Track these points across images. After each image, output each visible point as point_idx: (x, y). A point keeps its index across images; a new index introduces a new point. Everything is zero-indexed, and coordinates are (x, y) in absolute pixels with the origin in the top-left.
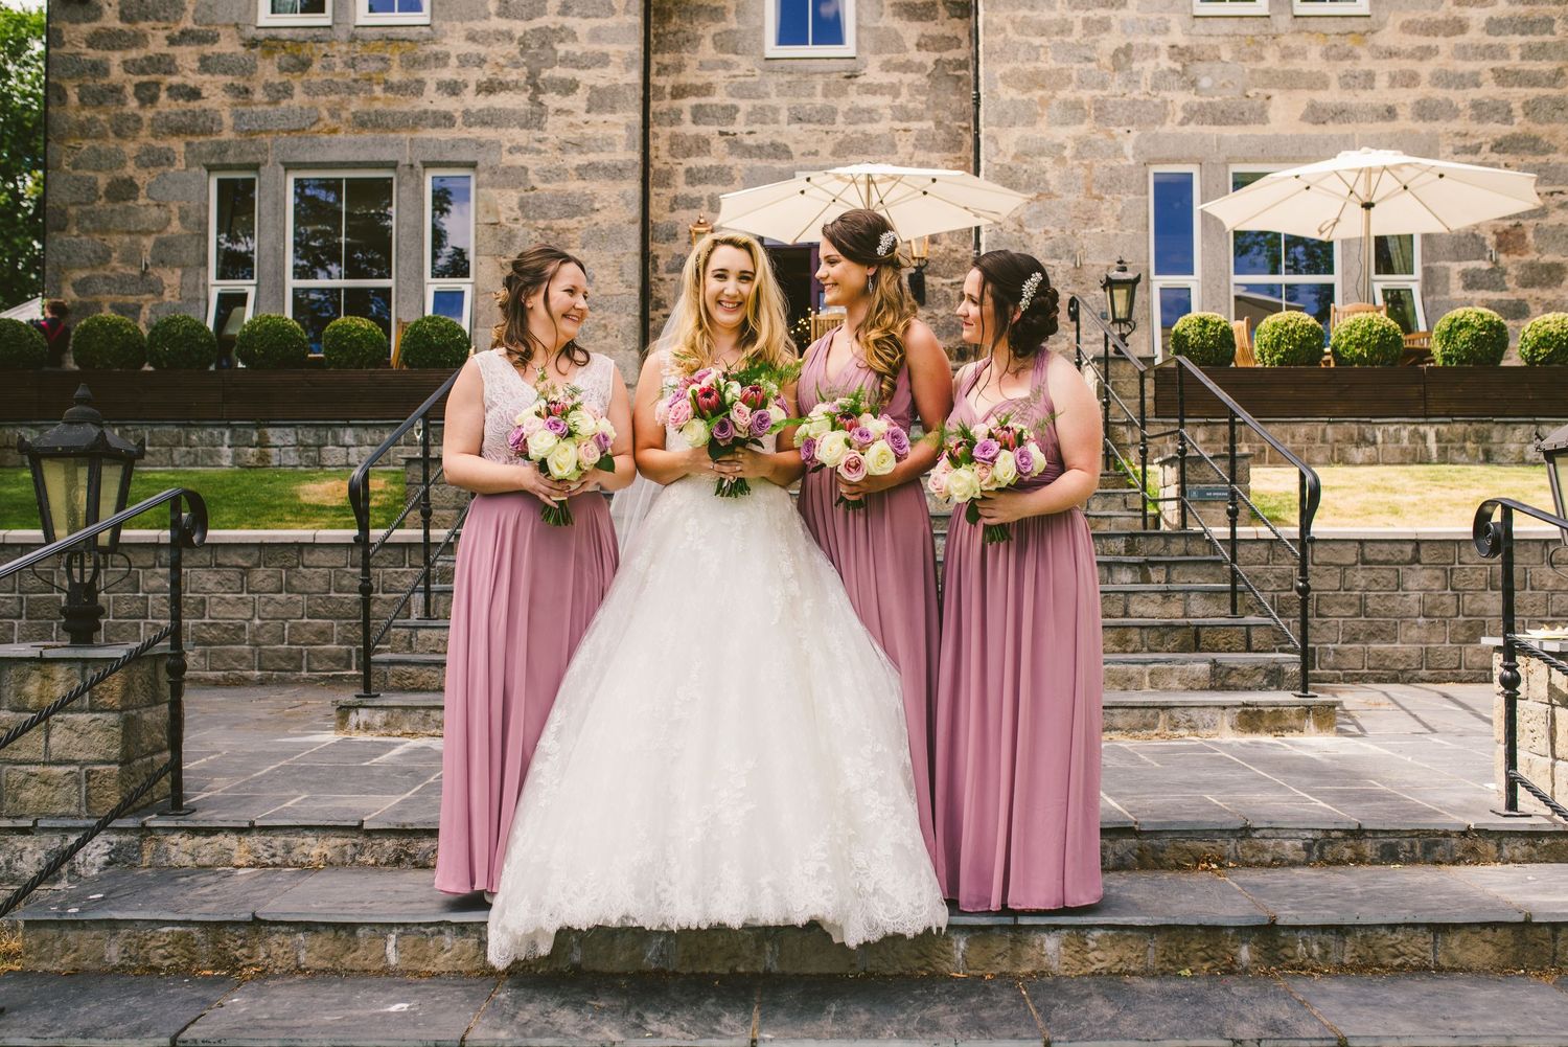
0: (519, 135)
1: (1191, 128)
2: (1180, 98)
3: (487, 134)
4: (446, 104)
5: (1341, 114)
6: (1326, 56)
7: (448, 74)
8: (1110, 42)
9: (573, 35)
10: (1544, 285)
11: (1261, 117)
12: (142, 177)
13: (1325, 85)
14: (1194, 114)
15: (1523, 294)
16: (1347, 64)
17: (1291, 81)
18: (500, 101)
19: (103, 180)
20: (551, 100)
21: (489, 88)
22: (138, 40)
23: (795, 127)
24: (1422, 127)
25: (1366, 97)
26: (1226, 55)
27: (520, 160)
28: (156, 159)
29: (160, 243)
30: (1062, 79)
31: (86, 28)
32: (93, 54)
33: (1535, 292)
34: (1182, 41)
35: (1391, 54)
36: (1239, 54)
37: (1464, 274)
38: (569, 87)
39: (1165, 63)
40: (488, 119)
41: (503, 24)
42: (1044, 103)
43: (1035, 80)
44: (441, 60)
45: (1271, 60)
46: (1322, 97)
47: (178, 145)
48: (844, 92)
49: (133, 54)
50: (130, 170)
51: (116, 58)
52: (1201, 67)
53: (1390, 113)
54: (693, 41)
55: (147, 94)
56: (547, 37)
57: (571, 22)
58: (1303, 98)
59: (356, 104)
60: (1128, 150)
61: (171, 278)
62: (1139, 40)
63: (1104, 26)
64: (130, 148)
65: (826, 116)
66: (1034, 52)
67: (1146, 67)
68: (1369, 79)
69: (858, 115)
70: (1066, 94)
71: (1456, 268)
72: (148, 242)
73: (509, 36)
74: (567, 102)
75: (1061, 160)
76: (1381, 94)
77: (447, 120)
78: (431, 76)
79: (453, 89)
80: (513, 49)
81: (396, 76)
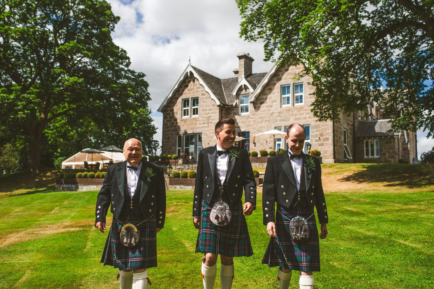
0: (206, 129)
1: (280, 122)
2: (279, 118)
3: (203, 129)
4: (200, 126)
5: (299, 119)
6: (298, 111)
7: (199, 122)
8: (271, 112)
9: (212, 116)
10: (326, 141)
11: (289, 120)
12: (171, 136)
13: (297, 115)
14: (281, 121)
15: (323, 142)
16: (300, 112)
17: (292, 115)
18: (205, 125)
19: (167, 137)
20: (210, 124)
21: (204, 124)
22: (171, 121)
23: (242, 124)
24: (310, 120)
25: (302, 116)
26: (285, 112)
27: (207, 132)
28: (172, 134)
29: (172, 144)
30: (265, 117)
31: (166, 120)
32: (166, 123)
33: (325, 142)
34: (279, 111)
35: (306, 110)
36: (286, 112)
37: (315, 140)
38: (211, 123)
39: (277, 114)
40: (203, 127)
41: (205, 116)
42: (263, 120)
43: (261, 118)
44: (199, 121)
45: (290, 112)
46: (297, 117)
47: (174, 132)
48: (247, 119)
49: (170, 122)
50: (170, 135)
51: (169, 123)
52: (282, 114)
53: (305, 118)
54: (231, 114)
55: (171, 127)
56: (209, 117)
57: (212, 115)
58: (294, 117)
59: (191, 127)
60: (273, 126)
61: (173, 148)
62: (274, 112)
63: (270, 110)
64: (170, 133)
65: (246, 122)
66: (262, 114)
67: (274, 115)
68: (303, 114)
69: (249, 122)
70: (265, 119)
71: (314, 139)
72: (171, 144)
73: (206, 117)
74: (211, 125)
75: (264, 128)
76: (304, 115)
77: (199, 128)
78: (198, 123)
79: (200, 124)
80: (206, 119)
81: (194, 123)
